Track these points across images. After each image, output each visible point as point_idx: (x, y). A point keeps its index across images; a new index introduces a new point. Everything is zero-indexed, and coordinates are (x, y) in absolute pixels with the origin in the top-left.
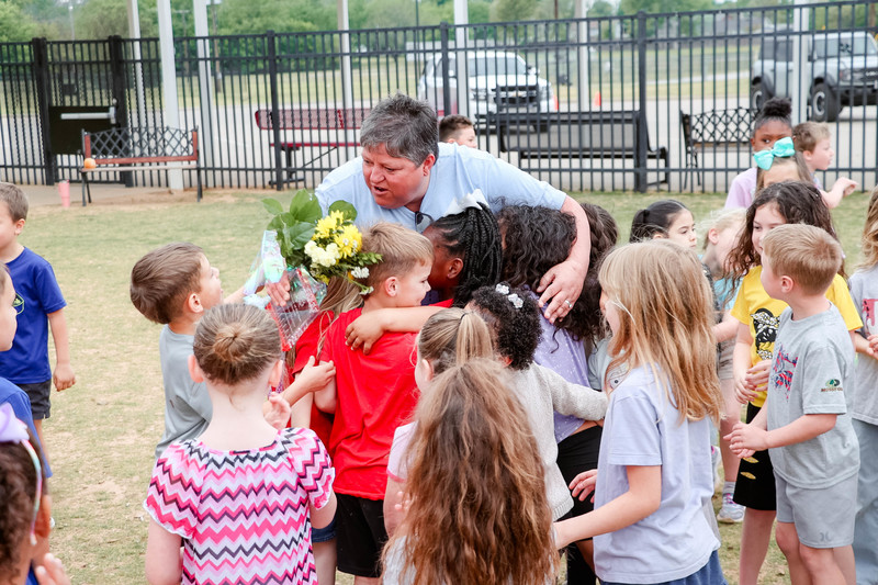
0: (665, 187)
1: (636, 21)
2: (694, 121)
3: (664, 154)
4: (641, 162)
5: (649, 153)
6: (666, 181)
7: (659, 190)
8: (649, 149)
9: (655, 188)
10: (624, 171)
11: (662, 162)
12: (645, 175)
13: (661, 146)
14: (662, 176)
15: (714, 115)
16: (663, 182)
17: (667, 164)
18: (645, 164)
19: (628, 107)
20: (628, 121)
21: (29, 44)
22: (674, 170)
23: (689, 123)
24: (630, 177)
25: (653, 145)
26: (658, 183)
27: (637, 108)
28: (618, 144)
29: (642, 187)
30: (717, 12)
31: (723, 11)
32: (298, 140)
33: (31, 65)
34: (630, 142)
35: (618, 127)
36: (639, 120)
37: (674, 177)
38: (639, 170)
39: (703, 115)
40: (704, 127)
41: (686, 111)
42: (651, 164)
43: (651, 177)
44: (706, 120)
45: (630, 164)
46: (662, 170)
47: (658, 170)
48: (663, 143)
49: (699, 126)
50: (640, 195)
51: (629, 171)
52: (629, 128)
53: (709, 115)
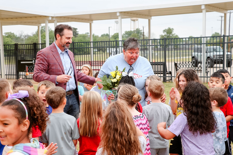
0: (171, 81)
1: (164, 40)
2: (178, 65)
3: (170, 73)
4: (165, 74)
5: (167, 73)
6: (171, 79)
7: (169, 82)
8: (167, 72)
9: (168, 81)
10: (161, 77)
11: (170, 75)
12: (166, 78)
13: (170, 71)
14: (170, 79)
15: (183, 63)
16: (170, 80)
17: (171, 75)
18: (166, 75)
19: (162, 61)
20: (162, 65)
21: (14, 45)
22: (173, 77)
23: (177, 65)
24: (162, 78)
25: (168, 71)
26: (169, 80)
27: (164, 61)
28: (159, 70)
29: (165, 81)
30: (183, 38)
31: (185, 38)
32: (80, 69)
33: (14, 50)
34: (162, 70)
35: (159, 66)
36: (164, 64)
37: (173, 78)
38: (165, 77)
39: (180, 63)
40: (180, 66)
41: (176, 62)
42: (167, 75)
43: (167, 79)
44: (181, 65)
45: (162, 75)
46: (170, 77)
47: (169, 77)
48: (170, 70)
49: (179, 66)
50: (165, 83)
51: (162, 77)
52: (162, 66)
53: (182, 63)
